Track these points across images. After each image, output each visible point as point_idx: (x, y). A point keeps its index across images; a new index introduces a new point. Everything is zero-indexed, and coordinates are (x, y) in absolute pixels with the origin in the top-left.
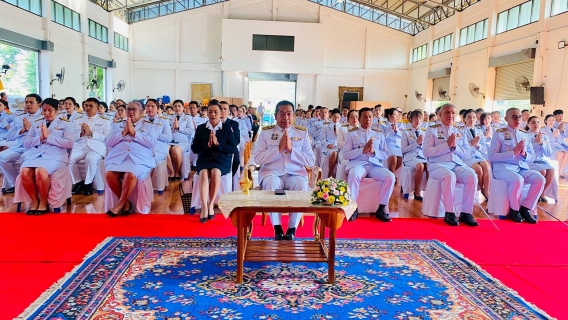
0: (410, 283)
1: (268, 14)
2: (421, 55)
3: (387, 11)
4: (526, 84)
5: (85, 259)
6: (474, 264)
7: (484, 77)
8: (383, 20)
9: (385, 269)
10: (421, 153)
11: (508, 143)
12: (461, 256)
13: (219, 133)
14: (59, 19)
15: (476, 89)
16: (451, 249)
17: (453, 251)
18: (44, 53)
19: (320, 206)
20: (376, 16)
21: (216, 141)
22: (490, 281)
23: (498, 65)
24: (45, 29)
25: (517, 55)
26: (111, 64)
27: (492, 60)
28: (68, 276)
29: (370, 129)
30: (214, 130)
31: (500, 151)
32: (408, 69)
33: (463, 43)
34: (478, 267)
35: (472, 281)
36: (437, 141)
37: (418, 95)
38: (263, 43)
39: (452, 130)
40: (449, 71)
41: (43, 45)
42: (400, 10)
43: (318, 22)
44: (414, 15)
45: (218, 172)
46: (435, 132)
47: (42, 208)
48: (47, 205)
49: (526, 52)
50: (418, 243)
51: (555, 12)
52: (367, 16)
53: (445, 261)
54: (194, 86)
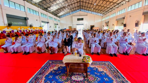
0: (105, 78)
1: (79, 15)
2: (104, 19)
3: (98, 13)
4: (123, 24)
5: (42, 67)
6: (119, 71)
7: (115, 23)
8: (97, 14)
9: (99, 72)
10: (105, 40)
11: (124, 39)
12: (115, 68)
13: (68, 39)
14: (50, 19)
15: (113, 25)
16: (112, 64)
17: (113, 65)
18: (48, 24)
19: (84, 62)
20: (96, 14)
21: (67, 41)
22: (123, 78)
23: (118, 21)
24: (48, 20)
25: (121, 18)
26: (57, 24)
27: (116, 20)
28: (40, 70)
29: (96, 37)
30: (67, 39)
31: (122, 41)
32: (102, 22)
33: (111, 17)
34: (120, 72)
35: (119, 78)
36: (109, 39)
37: (103, 26)
38: (79, 20)
39: (112, 37)
40: (109, 22)
41: (48, 23)
42: (100, 12)
43: (87, 15)
44: (103, 13)
45: (67, 47)
46: (108, 38)
47: (41, 52)
48: (42, 52)
49: (123, 18)
50: (105, 62)
51: (129, 11)
52: (95, 14)
53: (112, 69)
54: (69, 27)
